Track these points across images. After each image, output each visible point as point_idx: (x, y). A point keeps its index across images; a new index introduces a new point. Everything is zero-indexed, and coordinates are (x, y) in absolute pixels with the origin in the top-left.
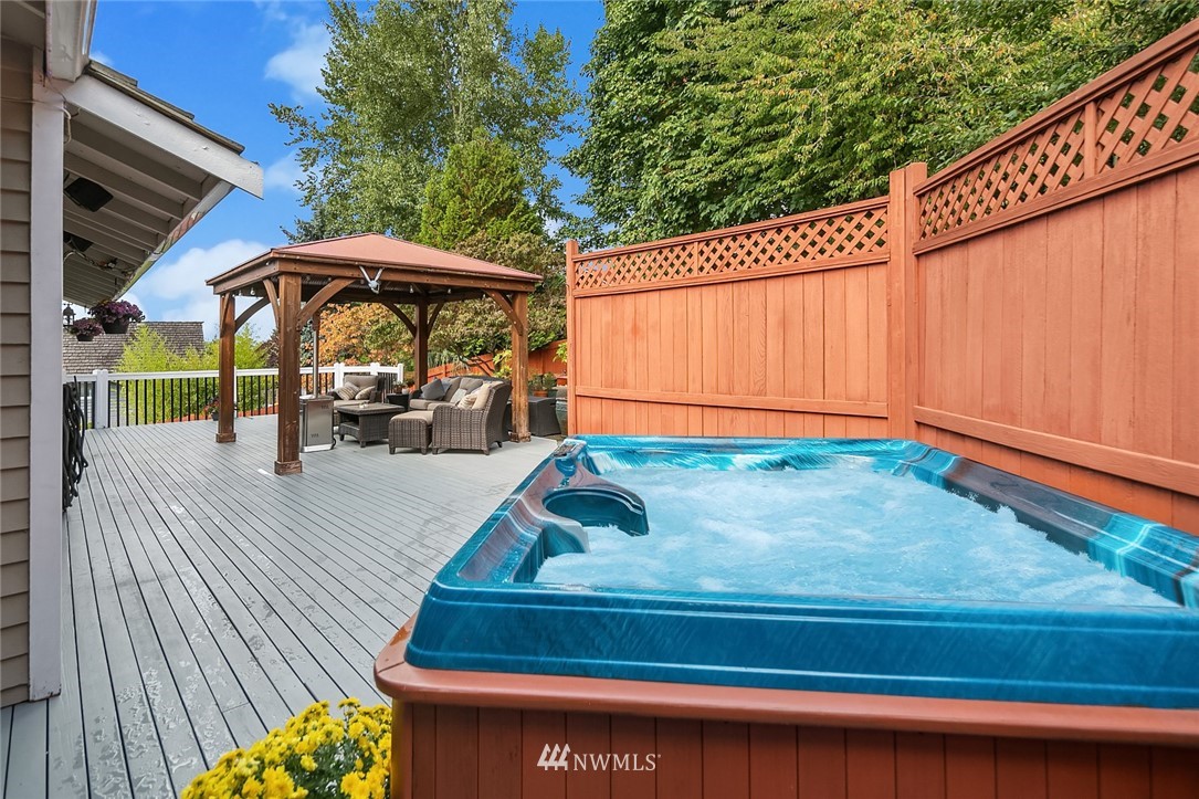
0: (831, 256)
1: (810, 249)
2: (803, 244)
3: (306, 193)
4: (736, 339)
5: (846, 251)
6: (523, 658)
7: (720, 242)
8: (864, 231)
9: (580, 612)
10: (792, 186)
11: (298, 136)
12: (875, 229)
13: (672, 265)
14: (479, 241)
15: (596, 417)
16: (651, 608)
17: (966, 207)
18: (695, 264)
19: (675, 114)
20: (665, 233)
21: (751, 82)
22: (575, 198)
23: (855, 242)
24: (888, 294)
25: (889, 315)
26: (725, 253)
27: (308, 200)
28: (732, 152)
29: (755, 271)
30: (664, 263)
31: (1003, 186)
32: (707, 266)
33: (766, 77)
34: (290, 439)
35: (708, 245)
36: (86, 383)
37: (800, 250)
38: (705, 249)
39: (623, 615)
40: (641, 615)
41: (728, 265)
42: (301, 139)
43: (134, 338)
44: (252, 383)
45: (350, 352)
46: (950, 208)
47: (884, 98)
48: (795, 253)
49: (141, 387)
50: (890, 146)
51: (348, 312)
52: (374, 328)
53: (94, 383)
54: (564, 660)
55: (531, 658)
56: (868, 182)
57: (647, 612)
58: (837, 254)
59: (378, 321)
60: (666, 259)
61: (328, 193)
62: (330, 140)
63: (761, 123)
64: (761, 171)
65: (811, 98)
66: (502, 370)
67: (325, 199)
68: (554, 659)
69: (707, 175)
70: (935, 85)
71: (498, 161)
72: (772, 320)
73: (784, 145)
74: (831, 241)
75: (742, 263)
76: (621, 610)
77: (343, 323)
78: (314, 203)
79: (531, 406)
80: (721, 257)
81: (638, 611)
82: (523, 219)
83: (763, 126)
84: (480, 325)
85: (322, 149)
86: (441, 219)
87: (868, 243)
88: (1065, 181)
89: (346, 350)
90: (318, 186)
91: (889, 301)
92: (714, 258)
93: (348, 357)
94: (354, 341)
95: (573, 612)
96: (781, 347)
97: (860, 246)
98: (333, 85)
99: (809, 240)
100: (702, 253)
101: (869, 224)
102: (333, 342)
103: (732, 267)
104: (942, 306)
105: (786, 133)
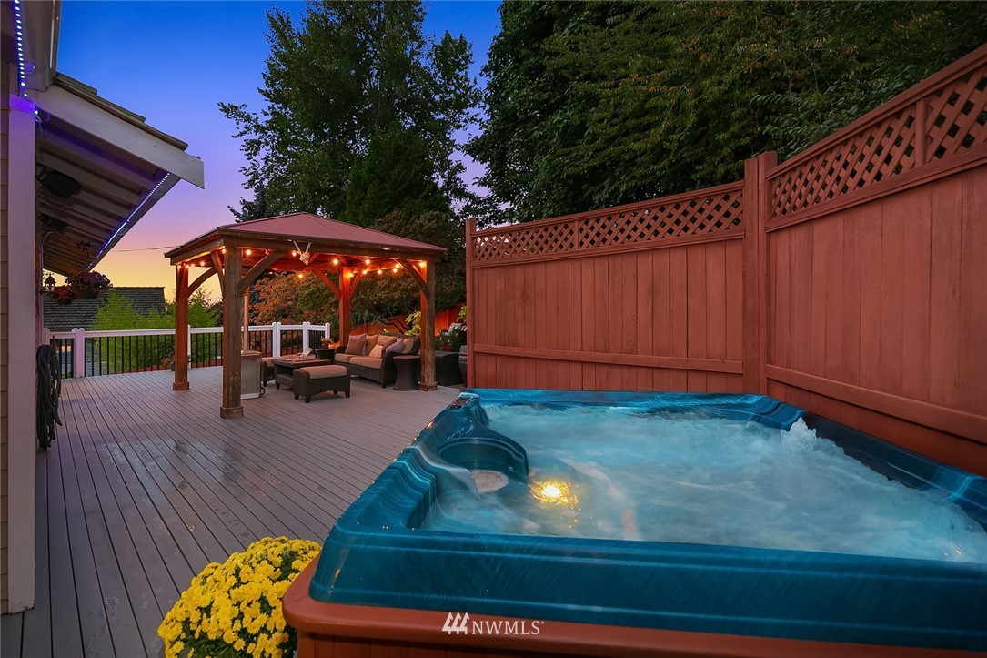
0: (694, 233)
1: (675, 227)
2: (669, 223)
3: (249, 178)
4: (611, 304)
5: (707, 229)
6: (409, 595)
7: (598, 221)
8: (723, 211)
9: (459, 556)
10: (663, 169)
11: (242, 129)
12: (733, 210)
13: (556, 241)
14: (394, 218)
15: (490, 371)
16: (521, 553)
17: (811, 191)
18: (576, 239)
19: (561, 109)
20: (554, 211)
21: (627, 80)
22: (476, 180)
23: (714, 220)
24: (744, 266)
25: (744, 285)
26: (602, 231)
27: (251, 184)
28: (611, 140)
29: (627, 246)
30: (549, 239)
31: (843, 174)
32: (587, 242)
33: (640, 76)
34: (234, 388)
35: (587, 223)
36: (66, 339)
37: (667, 228)
38: (584, 227)
39: (497, 559)
40: (512, 559)
41: (604, 240)
42: (245, 132)
43: (106, 301)
44: (204, 339)
45: (286, 312)
46: (797, 192)
47: (743, 93)
48: (662, 231)
49: (112, 343)
50: (748, 135)
51: (285, 279)
52: (306, 292)
53: (72, 340)
54: (445, 597)
55: (416, 595)
56: (729, 166)
57: (517, 556)
58: (699, 232)
59: (308, 286)
60: (551, 235)
61: (268, 178)
62: (270, 133)
63: (636, 115)
64: (636, 157)
65: (679, 92)
66: (413, 329)
67: (266, 183)
68: (436, 596)
69: (589, 161)
70: (786, 81)
71: (411, 150)
72: (642, 289)
73: (655, 135)
74: (693, 220)
75: (616, 239)
76: (495, 554)
77: (280, 288)
78: (256, 186)
79: (437, 360)
80: (598, 234)
81: (510, 555)
82: (432, 199)
83: (637, 118)
84: (395, 289)
85: (263, 140)
86: (363, 199)
87: (726, 222)
88: (898, 168)
89: (283, 310)
90: (260, 172)
91: (744, 272)
92: (592, 234)
93: (285, 316)
94: (290, 303)
95: (453, 555)
96: (650, 312)
97: (719, 224)
98: (272, 86)
99: (674, 219)
100: (581, 230)
101: (726, 206)
102: (272, 304)
103: (607, 243)
104: (790, 277)
105: (657, 124)
